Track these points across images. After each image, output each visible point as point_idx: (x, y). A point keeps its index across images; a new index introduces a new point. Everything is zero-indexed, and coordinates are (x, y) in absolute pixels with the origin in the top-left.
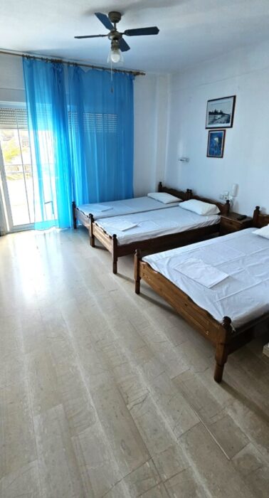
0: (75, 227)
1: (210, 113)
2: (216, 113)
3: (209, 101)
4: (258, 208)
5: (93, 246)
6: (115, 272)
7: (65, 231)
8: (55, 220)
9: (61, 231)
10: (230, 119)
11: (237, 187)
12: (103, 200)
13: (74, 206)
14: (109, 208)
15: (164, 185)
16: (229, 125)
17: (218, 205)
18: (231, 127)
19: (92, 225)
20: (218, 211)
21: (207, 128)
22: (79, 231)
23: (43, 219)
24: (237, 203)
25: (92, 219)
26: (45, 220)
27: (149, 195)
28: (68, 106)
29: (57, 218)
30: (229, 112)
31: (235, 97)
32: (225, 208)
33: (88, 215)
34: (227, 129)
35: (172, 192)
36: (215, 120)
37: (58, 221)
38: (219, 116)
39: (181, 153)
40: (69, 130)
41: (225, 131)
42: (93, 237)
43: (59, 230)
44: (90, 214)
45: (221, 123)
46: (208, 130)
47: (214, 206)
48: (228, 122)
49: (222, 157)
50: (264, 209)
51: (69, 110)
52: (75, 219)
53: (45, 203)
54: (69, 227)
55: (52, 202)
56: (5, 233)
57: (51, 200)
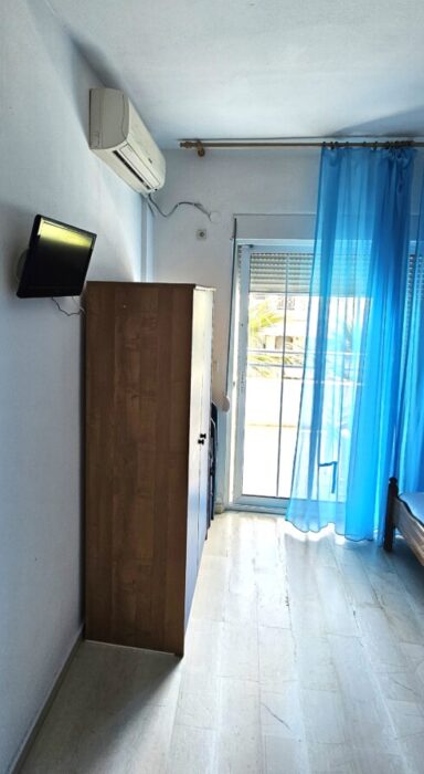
0: (389, 545)
7: (358, 548)
13: (392, 487)
23: (310, 494)
26: (314, 497)
28: (413, 243)
29: (343, 499)
51: (412, 251)
53: (320, 465)
54: (371, 540)
55: (335, 463)
56: (222, 508)
57: (335, 460)
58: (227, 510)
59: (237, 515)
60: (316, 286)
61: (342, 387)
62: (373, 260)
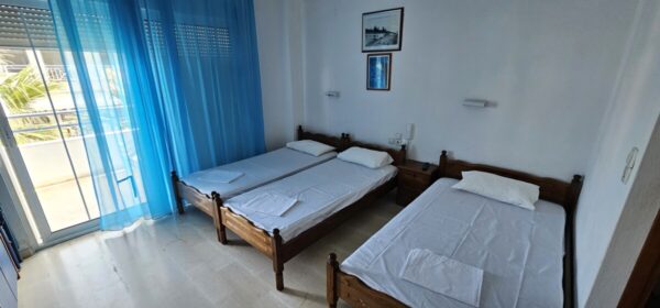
0: (181, 210)
1: (368, 31)
2: (376, 31)
3: (364, 14)
4: (444, 152)
5: (225, 241)
6: (280, 287)
7: (163, 221)
8: (142, 205)
9: (156, 224)
10: (397, 39)
11: (413, 128)
12: (223, 161)
13: (175, 178)
14: (239, 174)
15: (305, 129)
16: (397, 46)
17: (390, 152)
18: (400, 49)
19: (219, 211)
20: (391, 160)
21: (363, 52)
22: (190, 217)
23: (117, 207)
24: (414, 148)
25: (219, 200)
26: (121, 207)
27: (288, 145)
28: (143, 10)
29: (144, 200)
30: (395, 29)
31: (402, 9)
32: (399, 156)
33: (209, 194)
34: (393, 53)
35: (320, 138)
36: (375, 40)
37: (147, 206)
38: (381, 35)
39: (327, 85)
40: (150, 52)
41: (391, 55)
42: (223, 228)
43: (151, 222)
44: (213, 193)
45: (384, 44)
46: (366, 54)
47: (385, 154)
48: (395, 43)
49: (389, 89)
50: (451, 153)
51: (144, 17)
52: (179, 199)
53: (118, 182)
54: (171, 214)
55: (131, 177)
56: (32, 252)
57: (130, 174)
58: (39, 250)
59: (52, 250)
60: (64, 41)
61: (122, 134)
62: (114, 20)
